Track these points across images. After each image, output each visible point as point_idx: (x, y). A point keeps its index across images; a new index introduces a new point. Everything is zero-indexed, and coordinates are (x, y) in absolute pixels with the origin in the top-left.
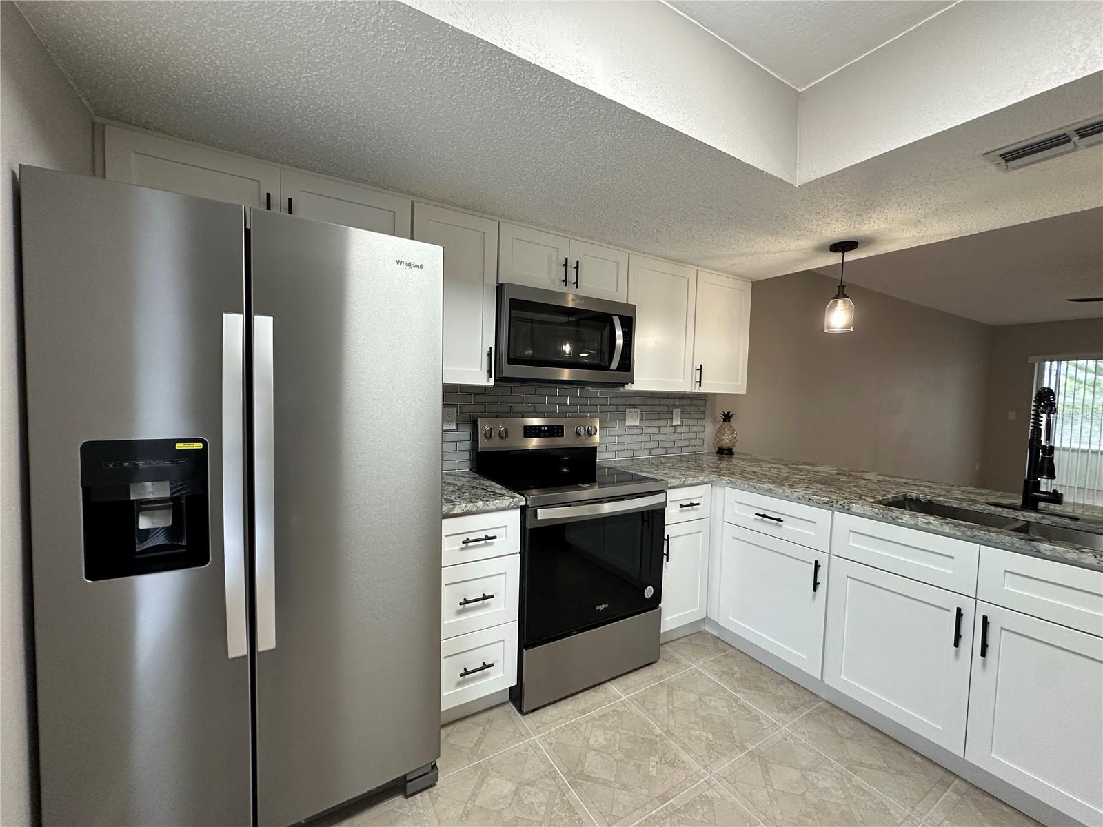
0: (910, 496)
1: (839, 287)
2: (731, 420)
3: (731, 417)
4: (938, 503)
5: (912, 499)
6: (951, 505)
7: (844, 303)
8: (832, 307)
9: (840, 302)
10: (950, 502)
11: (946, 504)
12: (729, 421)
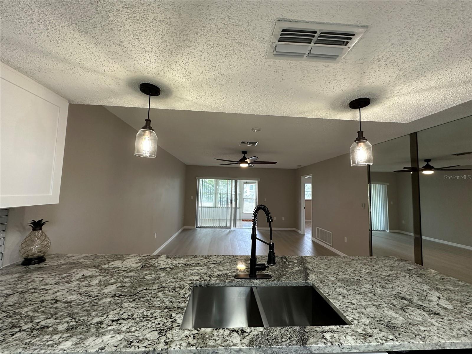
0: (195, 284)
1: (146, 120)
2: (43, 227)
3: (43, 224)
4: (213, 286)
5: (197, 286)
6: (219, 285)
7: (150, 133)
8: (141, 135)
9: (147, 132)
10: (218, 283)
11: (217, 286)
12: (41, 229)
